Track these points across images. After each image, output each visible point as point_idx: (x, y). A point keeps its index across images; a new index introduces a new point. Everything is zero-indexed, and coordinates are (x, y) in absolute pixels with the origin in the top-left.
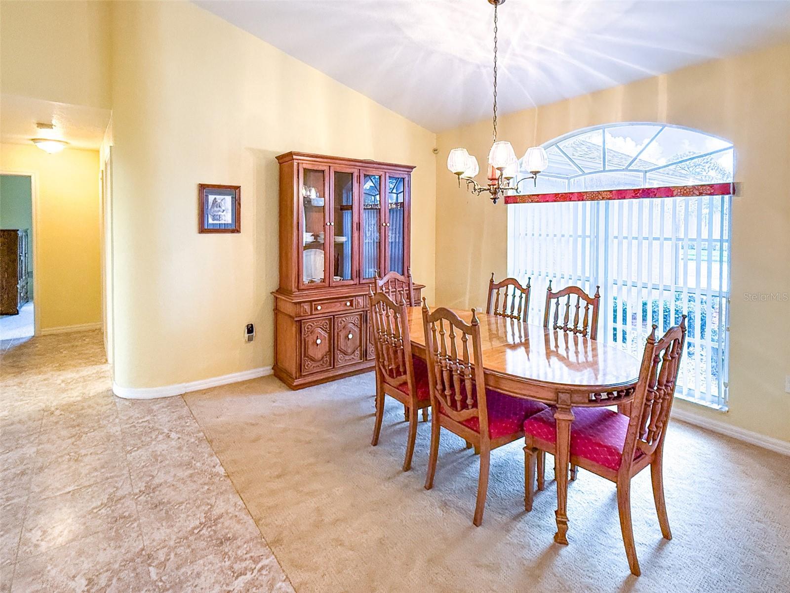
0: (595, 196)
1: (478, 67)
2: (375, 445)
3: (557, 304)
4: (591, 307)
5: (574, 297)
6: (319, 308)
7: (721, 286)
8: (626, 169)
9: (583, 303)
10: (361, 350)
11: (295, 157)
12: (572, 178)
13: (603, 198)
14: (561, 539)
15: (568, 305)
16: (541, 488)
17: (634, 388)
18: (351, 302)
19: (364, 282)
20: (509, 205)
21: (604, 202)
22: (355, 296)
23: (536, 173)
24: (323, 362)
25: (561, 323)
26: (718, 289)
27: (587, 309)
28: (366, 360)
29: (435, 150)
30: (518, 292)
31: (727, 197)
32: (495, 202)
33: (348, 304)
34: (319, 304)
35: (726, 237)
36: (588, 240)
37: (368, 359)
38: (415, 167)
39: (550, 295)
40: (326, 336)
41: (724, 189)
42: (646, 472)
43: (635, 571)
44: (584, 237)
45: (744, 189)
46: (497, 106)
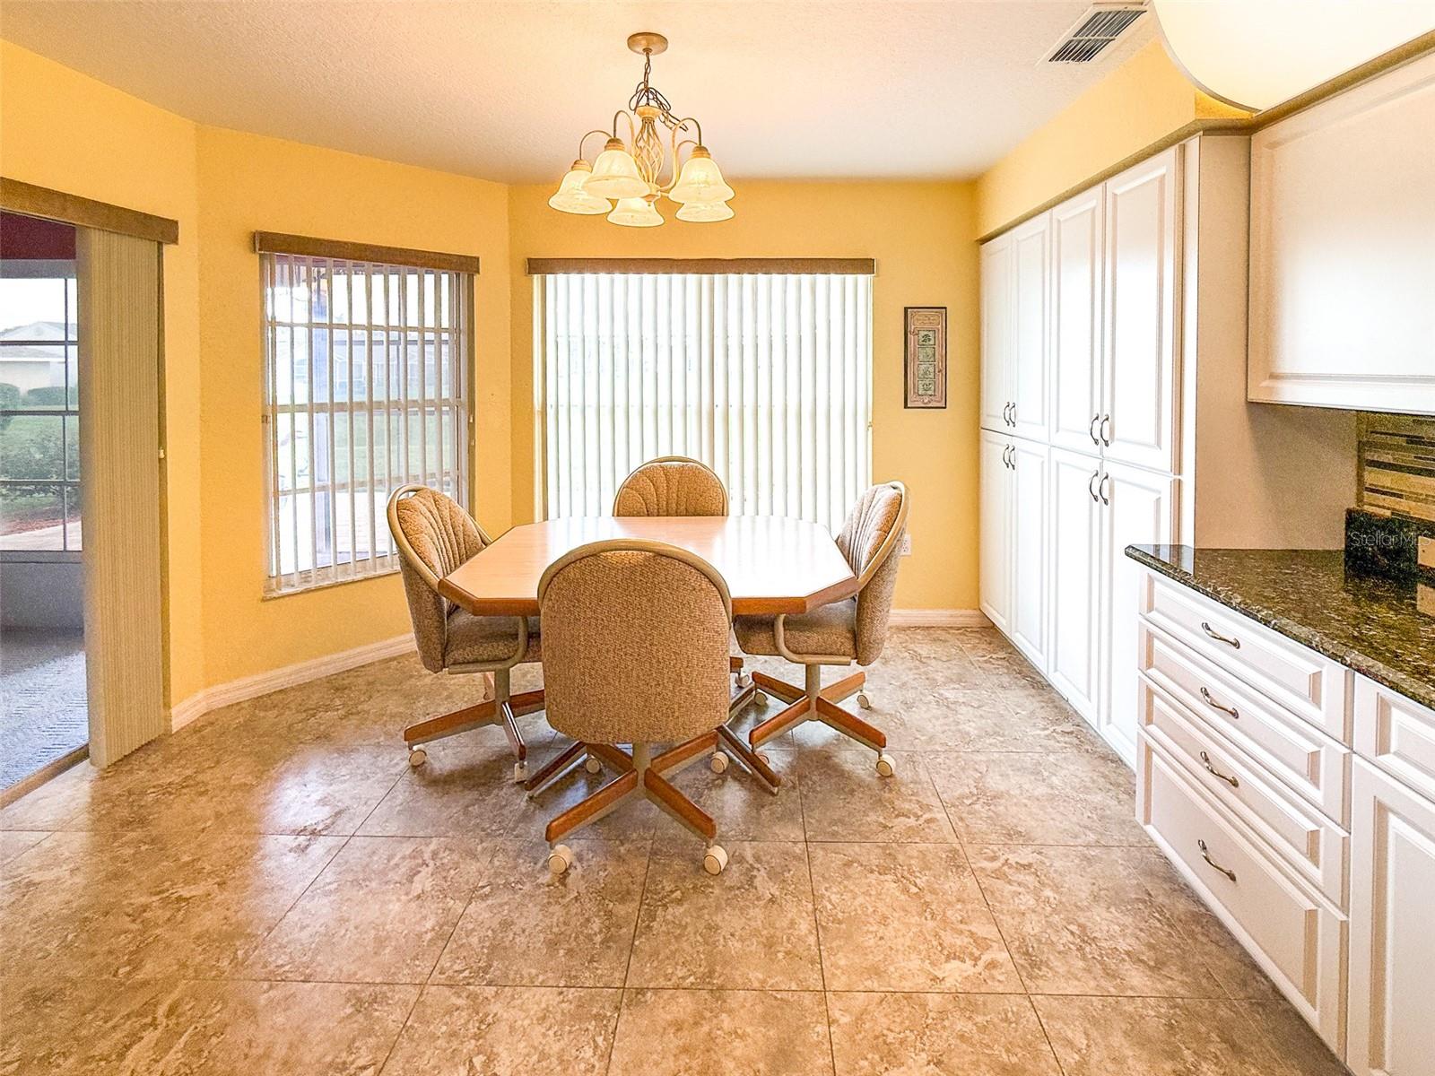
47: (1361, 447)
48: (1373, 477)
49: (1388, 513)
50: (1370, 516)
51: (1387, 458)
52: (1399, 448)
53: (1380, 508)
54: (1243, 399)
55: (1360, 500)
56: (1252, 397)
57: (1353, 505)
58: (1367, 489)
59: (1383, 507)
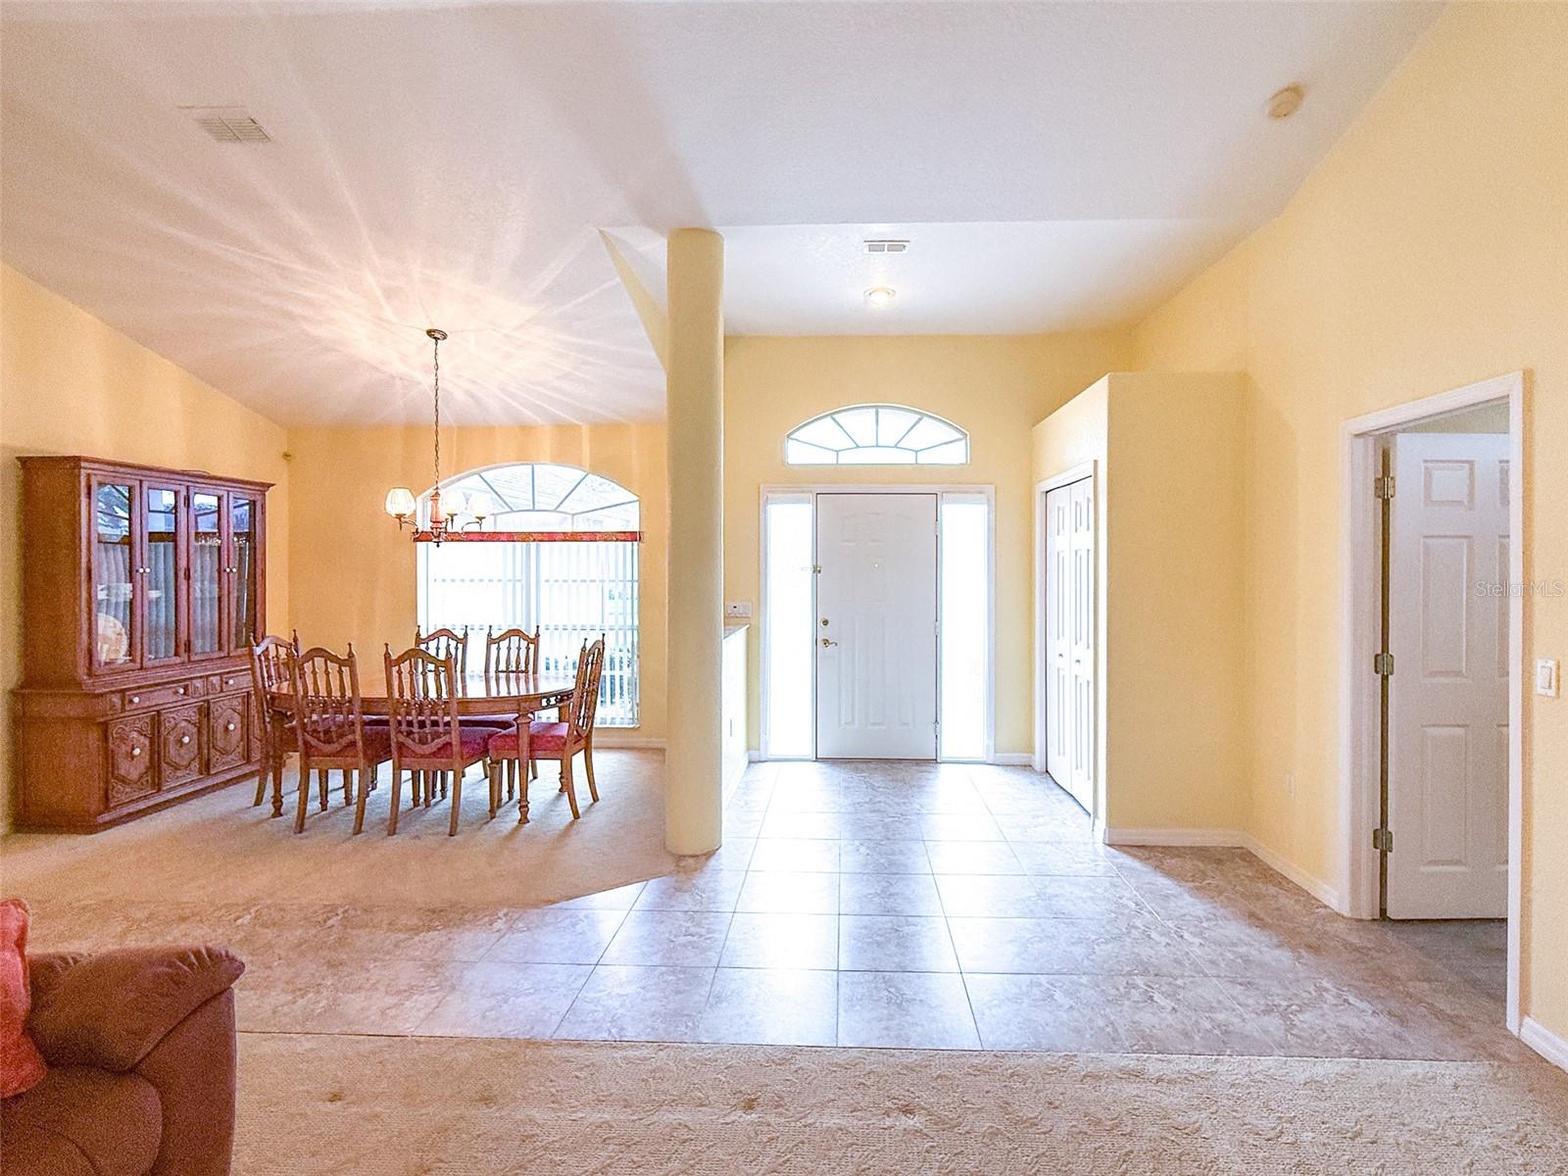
0: (525, 537)
1: (392, 377)
2: (300, 832)
3: (499, 649)
4: (532, 646)
5: (515, 639)
6: (136, 700)
7: (625, 622)
8: (555, 510)
9: (524, 644)
10: (201, 759)
11: (83, 464)
12: (498, 514)
13: (534, 540)
14: (524, 820)
15: (509, 648)
16: (499, 807)
17: (572, 694)
18: (186, 688)
19: (197, 658)
20: (419, 544)
21: (535, 543)
22: (191, 679)
23: (481, 519)
24: (142, 784)
25: (503, 667)
26: (623, 624)
27: (528, 649)
28: (209, 774)
29: (286, 456)
30: (453, 643)
31: (635, 543)
32: (438, 546)
33: (182, 691)
34: (135, 695)
35: (636, 578)
36: (518, 585)
37: (212, 772)
38: (273, 485)
39: (491, 641)
40: (147, 742)
41: (633, 537)
42: (582, 754)
43: (576, 815)
44: (515, 581)
45: (645, 537)
46: (439, 445)
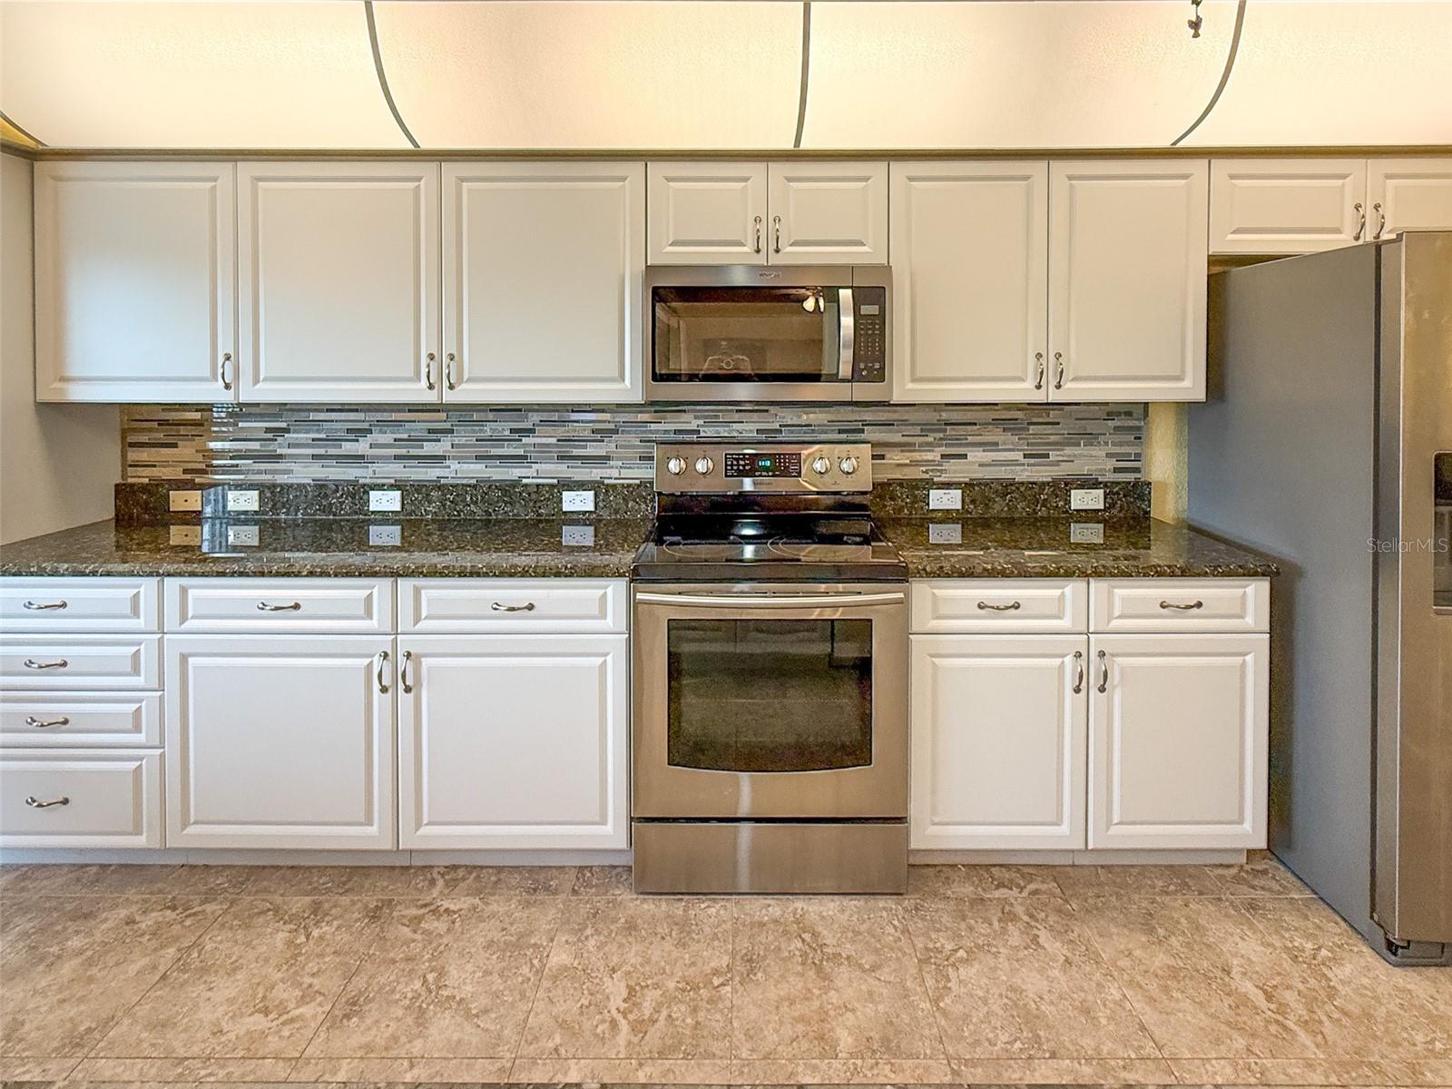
47: (124, 433)
48: (134, 455)
49: (146, 480)
50: (132, 485)
51: (144, 438)
52: (150, 430)
53: (141, 477)
54: (32, 399)
55: (124, 476)
56: (42, 397)
57: (119, 481)
58: (130, 466)
59: (143, 477)
